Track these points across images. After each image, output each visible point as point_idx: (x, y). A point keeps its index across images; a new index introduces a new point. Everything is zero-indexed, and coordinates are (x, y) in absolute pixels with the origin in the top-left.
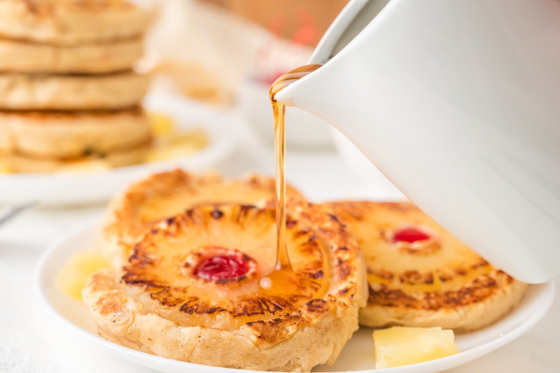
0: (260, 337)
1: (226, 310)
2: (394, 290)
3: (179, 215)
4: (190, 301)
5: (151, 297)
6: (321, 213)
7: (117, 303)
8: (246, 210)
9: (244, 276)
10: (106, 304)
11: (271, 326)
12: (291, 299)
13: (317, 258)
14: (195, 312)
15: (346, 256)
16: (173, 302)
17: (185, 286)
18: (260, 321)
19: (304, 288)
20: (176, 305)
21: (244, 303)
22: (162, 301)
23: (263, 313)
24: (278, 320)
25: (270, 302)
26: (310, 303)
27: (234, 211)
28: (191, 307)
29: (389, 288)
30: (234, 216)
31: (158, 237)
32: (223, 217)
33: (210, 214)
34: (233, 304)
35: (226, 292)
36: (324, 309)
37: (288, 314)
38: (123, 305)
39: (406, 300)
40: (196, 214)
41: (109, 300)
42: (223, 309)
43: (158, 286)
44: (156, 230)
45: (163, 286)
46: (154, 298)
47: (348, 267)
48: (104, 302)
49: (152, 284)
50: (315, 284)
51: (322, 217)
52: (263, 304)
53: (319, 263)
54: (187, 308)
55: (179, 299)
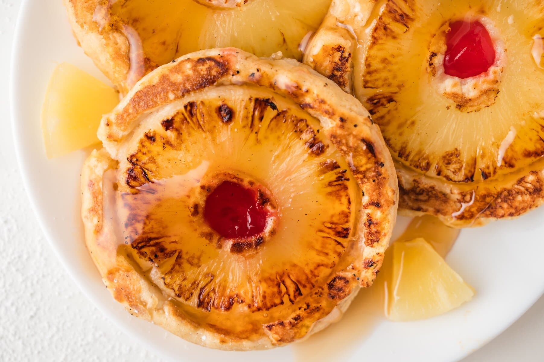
0: (279, 341)
1: (244, 302)
2: (426, 189)
3: (178, 113)
4: (207, 285)
5: (165, 283)
6: (355, 136)
7: (130, 291)
8: (260, 105)
9: (262, 238)
10: (119, 286)
11: (291, 329)
12: (312, 272)
13: (344, 208)
14: (213, 306)
15: (378, 215)
16: (189, 290)
17: (198, 254)
18: (280, 324)
19: (327, 254)
20: (192, 294)
21: (263, 287)
22: (177, 292)
23: (282, 303)
24: (297, 318)
25: (289, 277)
26: (331, 283)
27: (246, 108)
28: (208, 295)
29: (421, 186)
30: (247, 117)
31: (156, 148)
32: (233, 120)
33: (216, 112)
34: (251, 286)
35: (242, 263)
36: (345, 294)
37: (308, 306)
38: (137, 295)
39: (438, 203)
40: (198, 110)
41: (121, 282)
42: (242, 299)
43: (168, 253)
44: (152, 134)
45: (174, 251)
46: (167, 286)
47: (377, 232)
48: (115, 281)
49: (162, 250)
50: (339, 246)
51: (356, 145)
52: (281, 284)
53: (346, 216)
54: (204, 299)
55: (195, 282)
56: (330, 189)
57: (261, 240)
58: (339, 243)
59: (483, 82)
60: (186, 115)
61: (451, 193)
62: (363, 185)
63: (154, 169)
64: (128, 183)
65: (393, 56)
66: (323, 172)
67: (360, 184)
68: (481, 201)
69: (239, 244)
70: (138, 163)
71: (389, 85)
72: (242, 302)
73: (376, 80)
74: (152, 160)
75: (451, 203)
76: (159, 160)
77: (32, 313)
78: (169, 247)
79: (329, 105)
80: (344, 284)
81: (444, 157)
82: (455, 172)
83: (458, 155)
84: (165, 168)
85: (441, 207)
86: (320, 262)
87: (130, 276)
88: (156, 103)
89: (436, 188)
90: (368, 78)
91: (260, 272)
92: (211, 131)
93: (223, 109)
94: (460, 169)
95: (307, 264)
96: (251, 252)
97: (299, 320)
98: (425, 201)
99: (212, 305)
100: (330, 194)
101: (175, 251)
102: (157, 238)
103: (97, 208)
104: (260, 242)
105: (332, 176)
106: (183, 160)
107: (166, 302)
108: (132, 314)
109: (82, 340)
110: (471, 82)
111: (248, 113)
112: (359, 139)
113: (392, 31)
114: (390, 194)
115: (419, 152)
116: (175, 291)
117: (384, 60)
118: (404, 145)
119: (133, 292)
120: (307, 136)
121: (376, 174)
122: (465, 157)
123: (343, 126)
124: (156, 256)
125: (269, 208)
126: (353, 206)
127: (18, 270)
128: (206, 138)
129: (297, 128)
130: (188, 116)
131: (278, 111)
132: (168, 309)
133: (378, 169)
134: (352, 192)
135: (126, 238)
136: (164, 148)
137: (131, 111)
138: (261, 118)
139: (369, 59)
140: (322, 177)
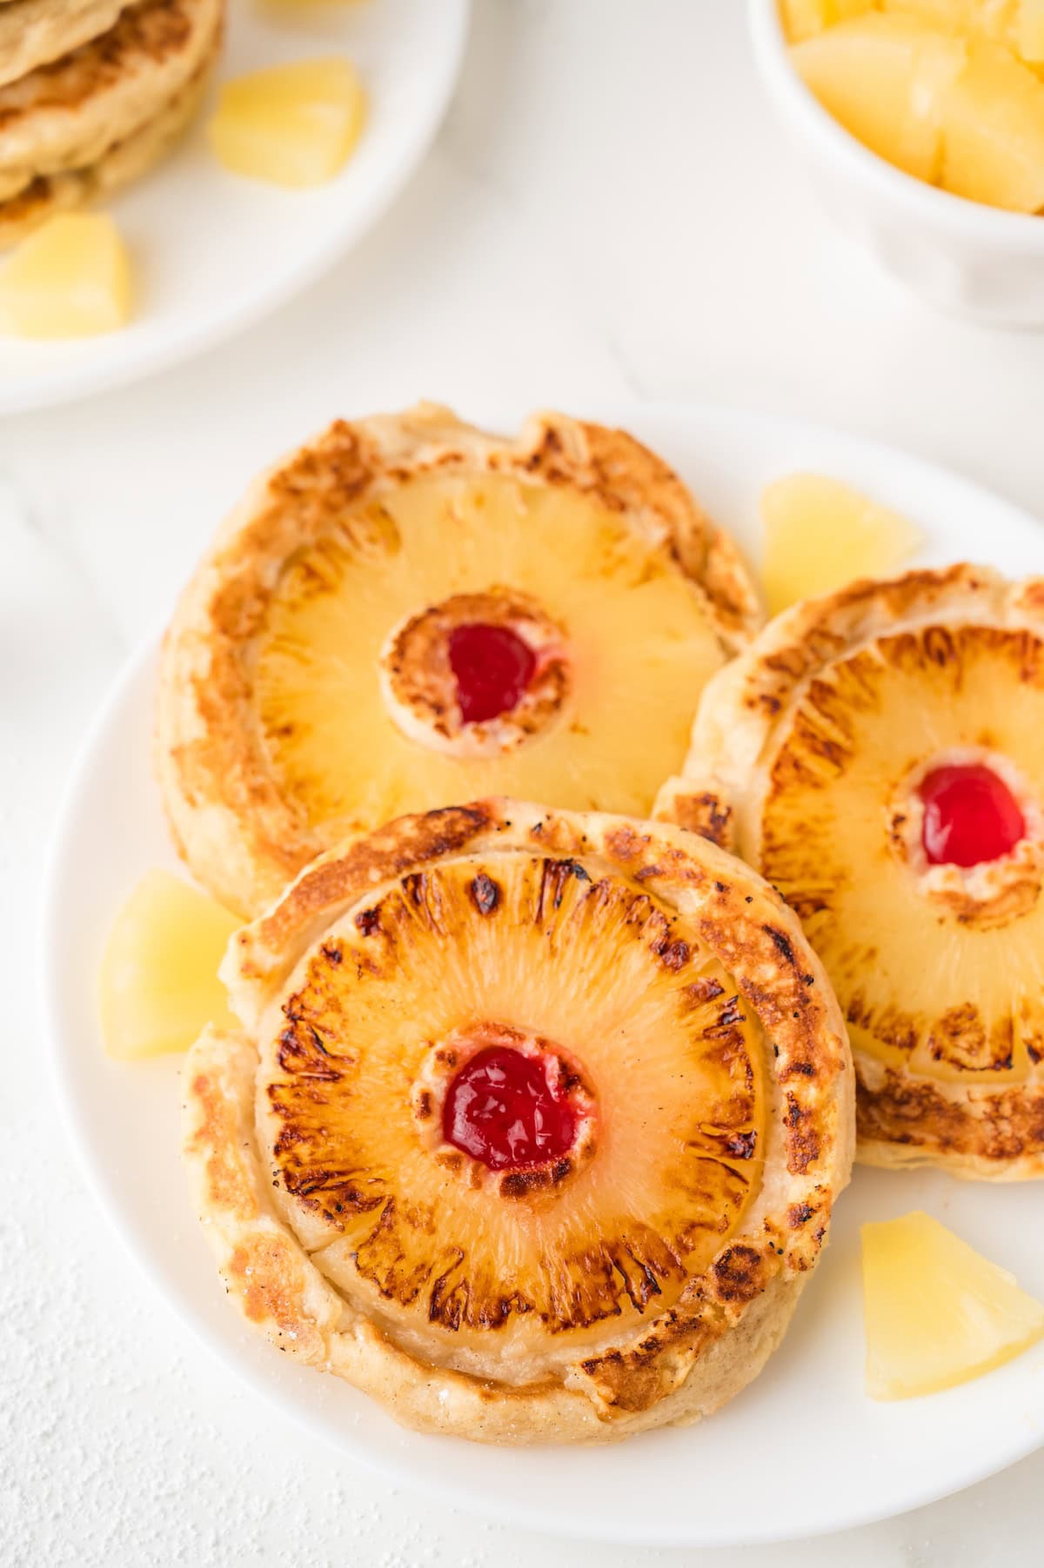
0: (613, 1404)
1: (533, 1308)
2: (916, 1090)
3: (388, 897)
4: (449, 1272)
5: (359, 1268)
6: (749, 922)
7: (281, 1289)
8: (556, 874)
9: (568, 1161)
10: (255, 1282)
11: (638, 1370)
12: (679, 1242)
13: (739, 1087)
14: (464, 1320)
15: (810, 1095)
16: (409, 1282)
17: (430, 1202)
18: (613, 1357)
19: (709, 1197)
20: (417, 1291)
21: (573, 1275)
22: (385, 1286)
23: (618, 1311)
24: (651, 1343)
25: (631, 1254)
26: (723, 1262)
27: (527, 880)
28: (453, 1295)
29: (904, 1084)
30: (527, 900)
31: (342, 977)
32: (500, 906)
33: (466, 892)
34: (548, 1274)
35: (527, 1222)
36: (755, 1288)
37: (674, 1315)
38: (295, 1299)
39: (943, 1123)
40: (429, 891)
41: (259, 1271)
42: (528, 1302)
43: (366, 1202)
44: (335, 947)
45: (377, 1199)
46: (363, 1272)
47: (814, 1135)
48: (248, 1273)
49: (352, 1196)
50: (734, 1179)
51: (752, 938)
52: (615, 1269)
53: (746, 1104)
54: (445, 1304)
55: (423, 1266)
56: (706, 1046)
57: (566, 1164)
58: (733, 1173)
59: (1008, 869)
60: (406, 901)
61: (971, 1100)
62: (775, 1029)
63: (337, 1027)
64: (282, 1061)
65: (817, 820)
66: (689, 1007)
67: (767, 1026)
68: (1036, 1113)
69: (517, 1177)
70: (306, 1015)
71: (815, 876)
72: (529, 1308)
73: (788, 864)
74: (334, 1005)
75: (973, 1123)
76: (349, 1005)
77: (47, 1427)
78: (367, 1191)
79: (692, 860)
80: (750, 1264)
81: (945, 1022)
82: (970, 1050)
83: (973, 1016)
84: (360, 1021)
85: (952, 1134)
86: (696, 1219)
87: (282, 1253)
88: (343, 891)
89: (936, 1089)
90: (770, 859)
91: (564, 1240)
92: (457, 933)
93: (480, 885)
94: (981, 1043)
95: (669, 1224)
96: (546, 1194)
97: (655, 1349)
98: (916, 1119)
99: (461, 1316)
100: (708, 1056)
101: (382, 1198)
102: (341, 1173)
103: (213, 1127)
104: (563, 1172)
105: (708, 1015)
106: (398, 1000)
107: (361, 1318)
108: (283, 1349)
109: (160, 1485)
110: (981, 870)
111: (531, 890)
112: (757, 927)
113: (810, 772)
114: (832, 1046)
115: (891, 1012)
116: (379, 1283)
117: (800, 828)
118: (857, 998)
119: (287, 1291)
120: (653, 934)
121: (797, 999)
122: (989, 1019)
123: (724, 900)
124: (339, 1208)
125: (580, 1097)
126: (758, 1085)
127: (20, 1332)
128: (446, 949)
129: (631, 914)
130: (410, 902)
131: (591, 881)
132: (362, 1332)
133: (802, 989)
134: (751, 1047)
135: (275, 1174)
136: (360, 977)
137: (292, 910)
138: (558, 903)
139: (770, 824)
140: (690, 1017)
